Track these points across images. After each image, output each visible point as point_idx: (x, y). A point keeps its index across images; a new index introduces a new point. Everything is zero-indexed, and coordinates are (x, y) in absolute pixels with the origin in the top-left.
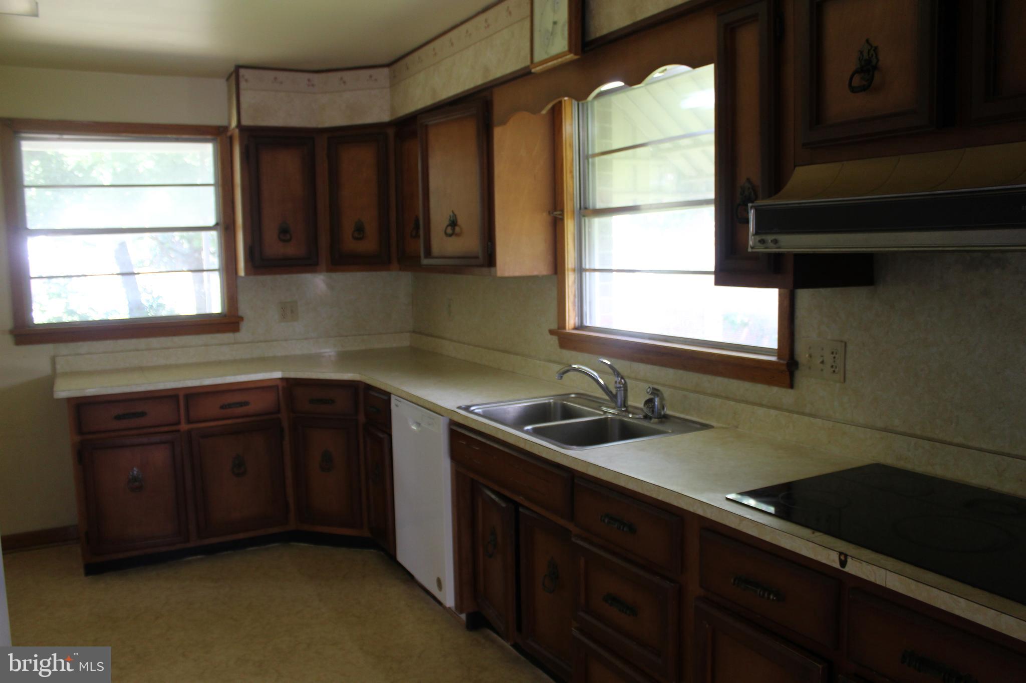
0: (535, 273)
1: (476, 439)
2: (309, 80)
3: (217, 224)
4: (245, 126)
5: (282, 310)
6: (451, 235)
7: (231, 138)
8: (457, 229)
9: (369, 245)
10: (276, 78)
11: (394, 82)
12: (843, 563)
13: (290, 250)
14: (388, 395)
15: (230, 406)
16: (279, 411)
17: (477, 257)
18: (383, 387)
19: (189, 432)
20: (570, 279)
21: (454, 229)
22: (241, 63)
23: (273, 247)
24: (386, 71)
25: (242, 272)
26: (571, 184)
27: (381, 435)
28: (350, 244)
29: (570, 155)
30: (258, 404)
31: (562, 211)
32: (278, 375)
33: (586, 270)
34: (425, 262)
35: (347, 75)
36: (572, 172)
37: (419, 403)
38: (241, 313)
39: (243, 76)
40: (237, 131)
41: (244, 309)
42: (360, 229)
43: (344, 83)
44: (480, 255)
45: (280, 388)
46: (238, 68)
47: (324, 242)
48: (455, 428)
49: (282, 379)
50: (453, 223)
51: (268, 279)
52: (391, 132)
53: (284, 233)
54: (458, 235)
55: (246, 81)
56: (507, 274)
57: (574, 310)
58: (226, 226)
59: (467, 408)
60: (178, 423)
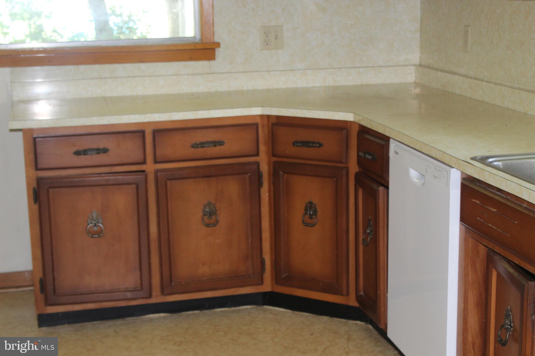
1: (494, 199)
5: (265, 35)
14: (387, 139)
15: (202, 145)
18: (380, 130)
19: (157, 172)
30: (234, 144)
32: (258, 111)
37: (424, 151)
38: (217, 38)
41: (221, 35)
45: (261, 127)
48: (467, 183)
49: (262, 116)
59: (483, 160)
60: (144, 162)
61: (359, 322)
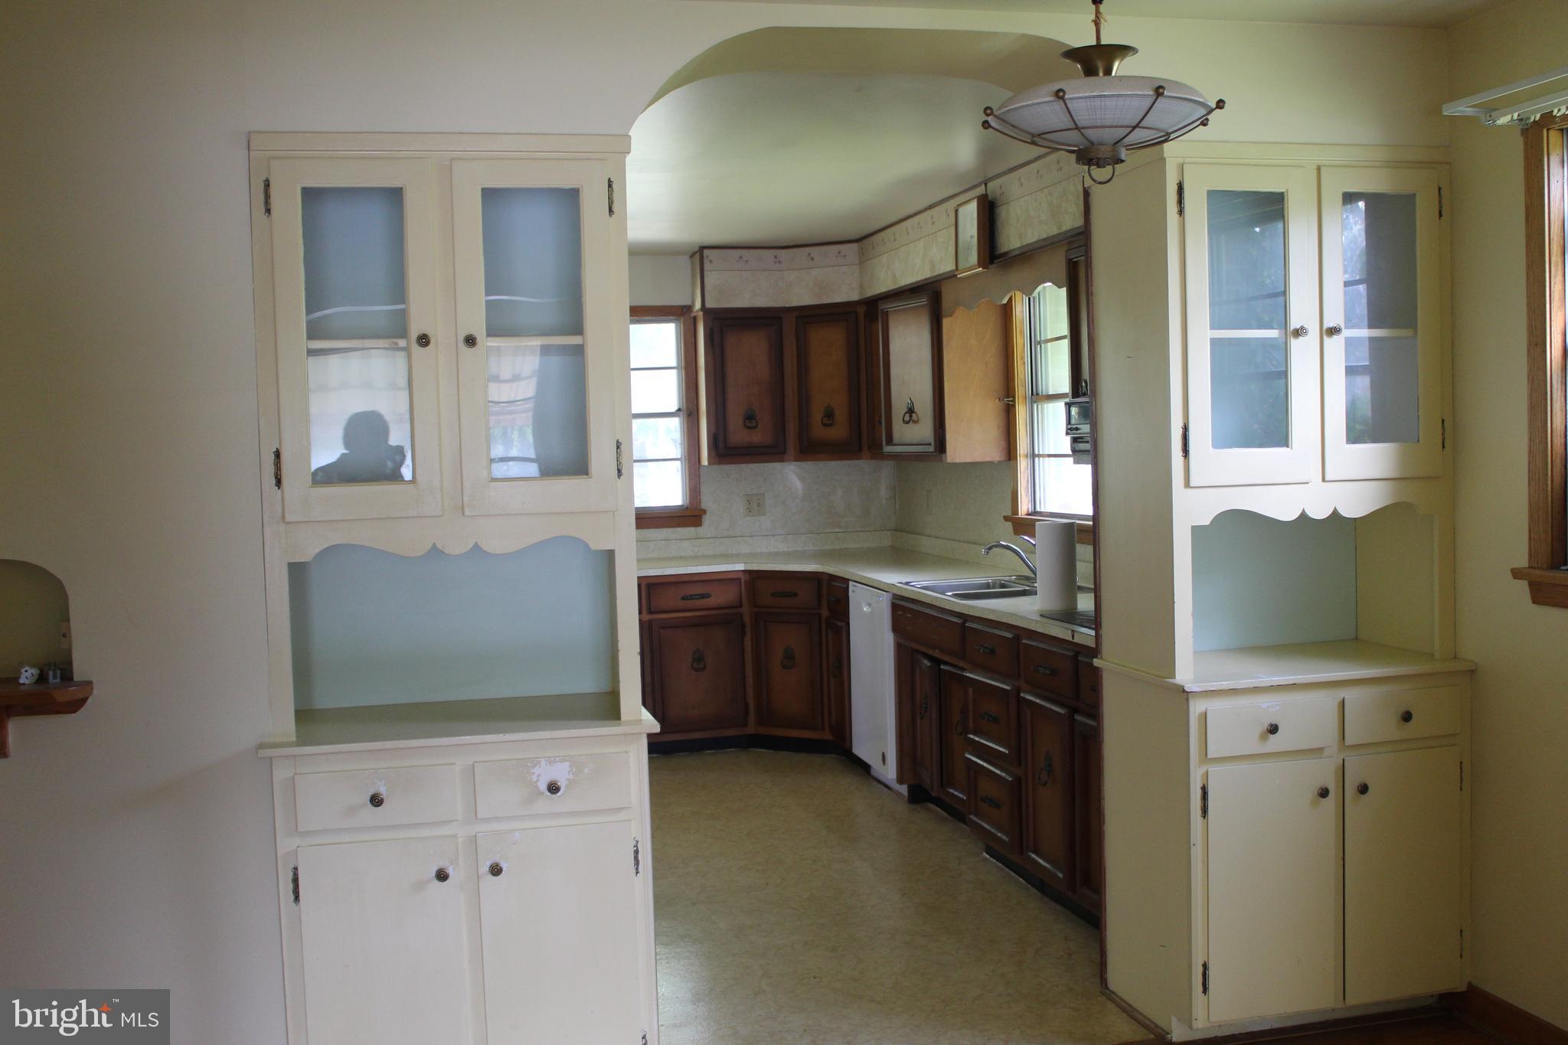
0: (988, 459)
2: (775, 257)
3: (679, 410)
4: (708, 309)
5: (748, 503)
6: (908, 423)
7: (695, 319)
8: (914, 416)
9: (839, 431)
10: (741, 257)
11: (863, 259)
12: (1073, 637)
13: (756, 438)
14: (847, 581)
15: (691, 597)
16: (741, 606)
17: (930, 444)
18: (843, 575)
20: (1023, 464)
21: (911, 416)
22: (706, 244)
23: (739, 435)
24: (855, 246)
25: (705, 461)
26: (1022, 371)
27: (839, 624)
28: (818, 431)
29: (1021, 342)
30: (721, 597)
31: (1014, 397)
32: (740, 567)
33: (1039, 456)
34: (887, 449)
35: (815, 251)
36: (1023, 358)
37: (868, 584)
38: (703, 506)
39: (707, 256)
40: (701, 313)
41: (707, 502)
42: (829, 415)
43: (812, 259)
44: (932, 441)
45: (743, 581)
46: (702, 248)
47: (792, 428)
48: (897, 602)
49: (744, 571)
50: (911, 411)
51: (732, 469)
52: (861, 310)
53: (750, 418)
54: (915, 422)
55: (711, 261)
56: (957, 461)
57: (1027, 495)
58: (689, 412)
61: (833, 756)
